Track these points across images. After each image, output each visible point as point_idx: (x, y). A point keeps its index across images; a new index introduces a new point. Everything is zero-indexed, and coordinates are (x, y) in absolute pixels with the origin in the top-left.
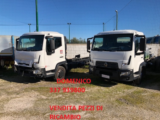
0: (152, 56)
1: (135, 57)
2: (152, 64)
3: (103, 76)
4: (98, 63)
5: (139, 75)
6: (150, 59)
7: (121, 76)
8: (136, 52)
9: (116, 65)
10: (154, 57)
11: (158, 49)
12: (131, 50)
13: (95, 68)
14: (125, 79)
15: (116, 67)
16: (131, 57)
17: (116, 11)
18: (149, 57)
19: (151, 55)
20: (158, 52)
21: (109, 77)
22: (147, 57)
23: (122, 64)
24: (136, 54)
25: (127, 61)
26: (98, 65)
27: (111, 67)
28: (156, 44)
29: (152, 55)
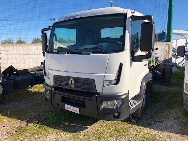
0: (159, 61)
1: (131, 65)
2: (160, 73)
3: (68, 108)
4: (58, 80)
5: (140, 102)
6: (156, 64)
7: (101, 109)
8: (132, 53)
9: (92, 83)
10: (161, 61)
11: (165, 50)
12: (122, 49)
13: (53, 89)
14: (112, 115)
15: (92, 88)
16: (121, 65)
17: (110, 2)
18: (155, 62)
19: (157, 58)
20: (165, 53)
21: (79, 111)
22: (151, 62)
23: (104, 81)
24: (134, 59)
25: (113, 76)
26: (58, 85)
27: (82, 89)
28: (162, 43)
29: (159, 59)
